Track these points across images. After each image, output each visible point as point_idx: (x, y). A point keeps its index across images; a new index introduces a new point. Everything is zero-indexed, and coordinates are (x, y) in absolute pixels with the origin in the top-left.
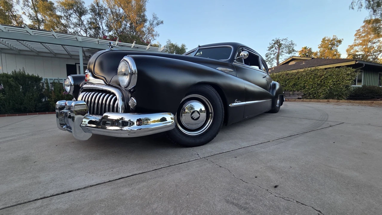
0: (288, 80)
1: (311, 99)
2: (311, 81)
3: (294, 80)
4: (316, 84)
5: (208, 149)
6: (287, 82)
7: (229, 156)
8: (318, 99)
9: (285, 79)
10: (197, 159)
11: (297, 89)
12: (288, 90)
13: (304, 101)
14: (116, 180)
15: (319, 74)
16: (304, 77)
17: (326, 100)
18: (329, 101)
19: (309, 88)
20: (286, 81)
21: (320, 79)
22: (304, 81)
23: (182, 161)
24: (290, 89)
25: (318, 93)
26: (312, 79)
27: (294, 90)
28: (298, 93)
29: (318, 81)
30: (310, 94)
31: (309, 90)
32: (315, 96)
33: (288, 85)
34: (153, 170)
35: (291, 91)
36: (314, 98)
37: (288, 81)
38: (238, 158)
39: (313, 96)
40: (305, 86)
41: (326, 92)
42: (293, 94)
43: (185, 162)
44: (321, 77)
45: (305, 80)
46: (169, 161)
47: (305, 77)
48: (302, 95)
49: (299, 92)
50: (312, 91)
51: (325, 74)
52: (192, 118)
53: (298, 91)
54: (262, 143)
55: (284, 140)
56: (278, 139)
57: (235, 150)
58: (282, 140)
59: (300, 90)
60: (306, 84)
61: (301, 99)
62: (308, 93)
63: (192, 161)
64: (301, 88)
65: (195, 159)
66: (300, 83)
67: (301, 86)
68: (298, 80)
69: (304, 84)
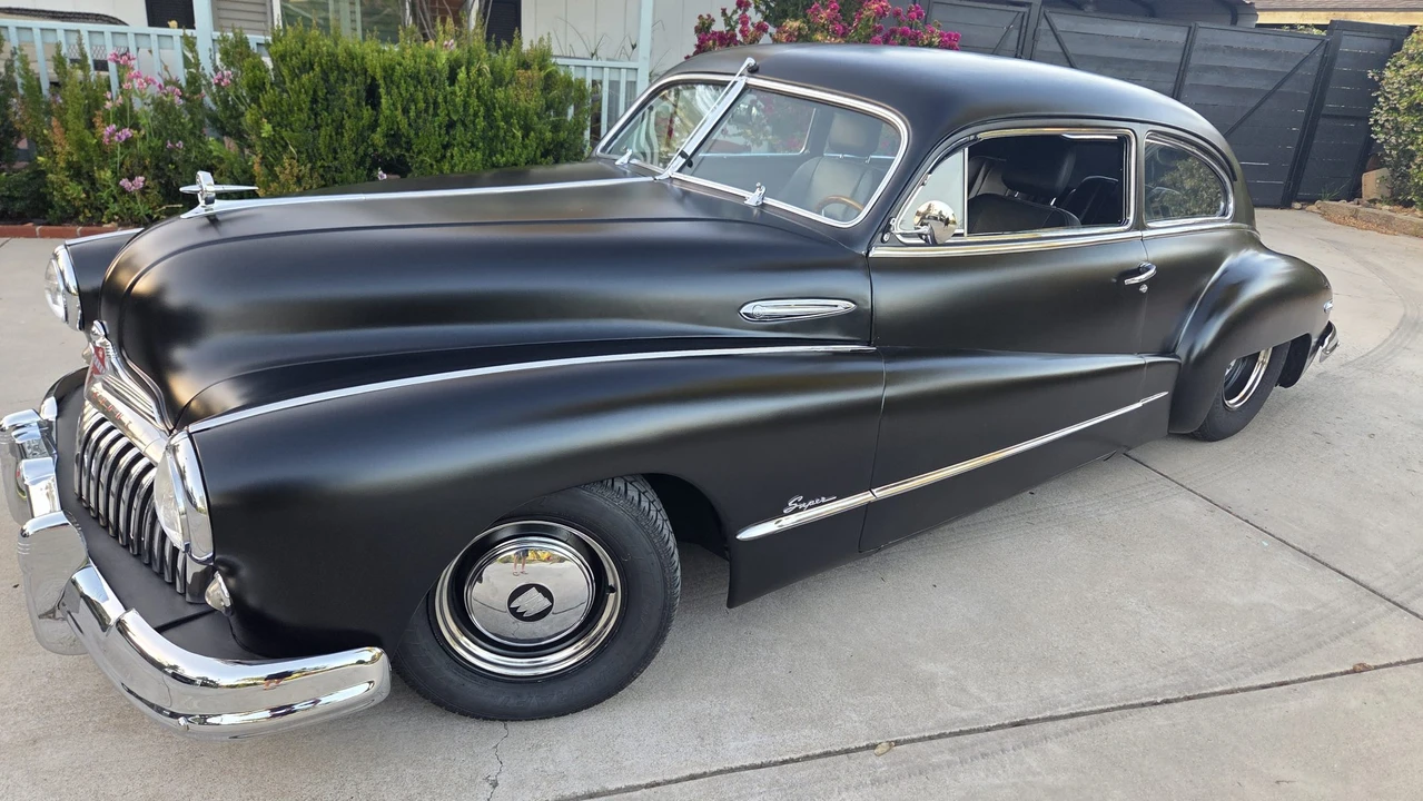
52: (511, 611)
54: (827, 754)
55: (952, 751)
56: (931, 738)
57: (669, 782)
58: (940, 752)
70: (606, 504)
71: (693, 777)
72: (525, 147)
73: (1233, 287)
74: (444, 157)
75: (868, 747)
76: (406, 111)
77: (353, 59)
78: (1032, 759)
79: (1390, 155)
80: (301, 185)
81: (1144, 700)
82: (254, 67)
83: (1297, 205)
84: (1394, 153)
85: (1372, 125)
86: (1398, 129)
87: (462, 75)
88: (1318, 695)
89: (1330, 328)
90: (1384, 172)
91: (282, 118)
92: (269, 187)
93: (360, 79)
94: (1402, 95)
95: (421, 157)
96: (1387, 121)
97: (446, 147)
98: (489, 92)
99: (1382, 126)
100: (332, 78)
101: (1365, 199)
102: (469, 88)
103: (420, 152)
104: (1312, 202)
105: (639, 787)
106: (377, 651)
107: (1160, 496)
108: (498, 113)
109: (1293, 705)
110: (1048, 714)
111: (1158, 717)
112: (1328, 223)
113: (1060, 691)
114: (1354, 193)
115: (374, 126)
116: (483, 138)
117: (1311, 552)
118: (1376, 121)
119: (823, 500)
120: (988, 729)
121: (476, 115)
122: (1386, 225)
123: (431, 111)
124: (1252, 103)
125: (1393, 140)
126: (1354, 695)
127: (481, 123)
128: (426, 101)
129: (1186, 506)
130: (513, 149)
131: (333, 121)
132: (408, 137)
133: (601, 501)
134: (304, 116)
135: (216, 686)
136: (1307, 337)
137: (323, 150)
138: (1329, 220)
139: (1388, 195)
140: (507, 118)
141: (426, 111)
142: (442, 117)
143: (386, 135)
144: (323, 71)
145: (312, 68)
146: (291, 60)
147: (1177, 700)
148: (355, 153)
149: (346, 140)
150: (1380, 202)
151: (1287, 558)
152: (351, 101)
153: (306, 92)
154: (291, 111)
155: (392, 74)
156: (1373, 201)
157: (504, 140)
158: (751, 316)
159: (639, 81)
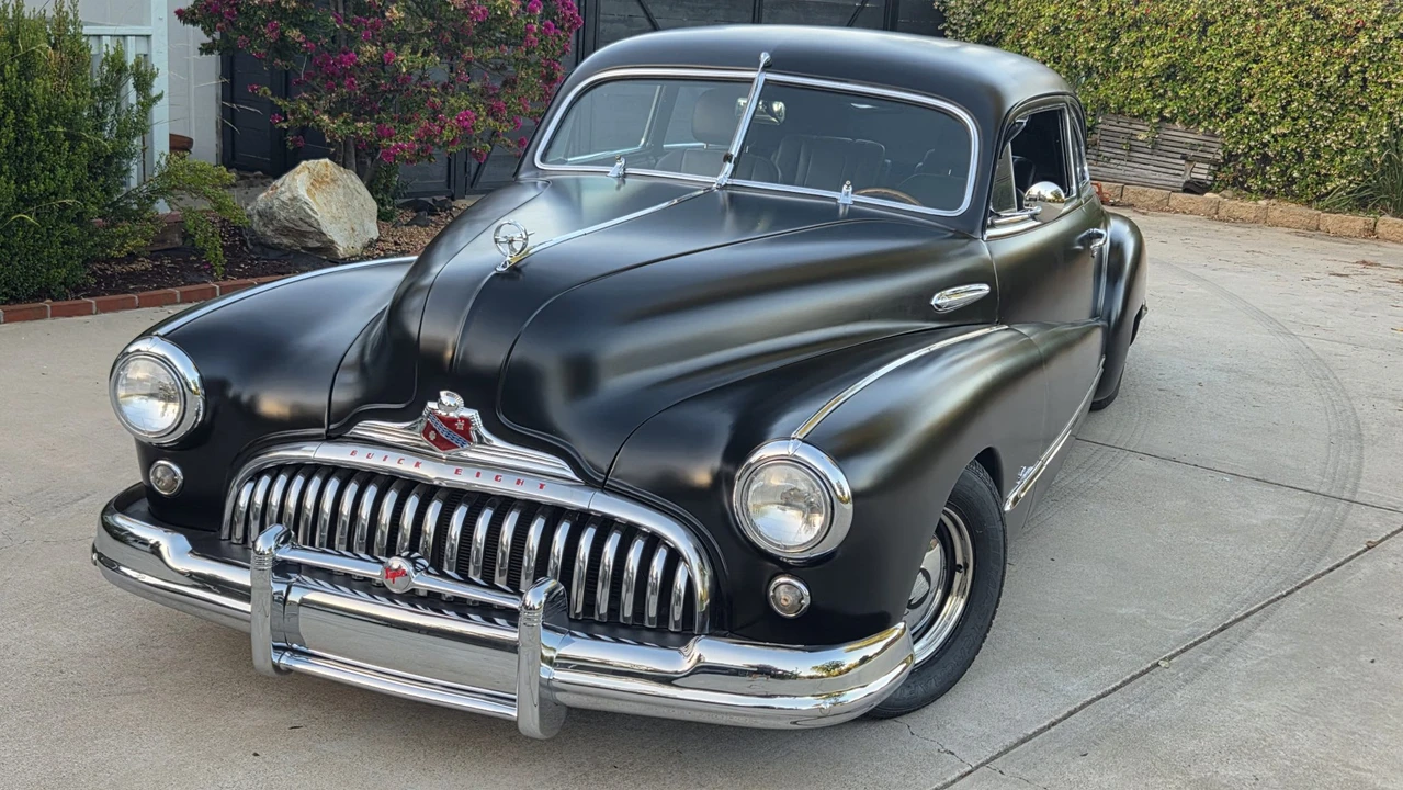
0: (1136, 24)
1: (1269, 194)
2: (1280, 63)
3: (1171, 34)
4: (1310, 85)
6: (1124, 39)
7: (1060, 749)
8: (1309, 203)
9: (1111, 14)
10: (962, 772)
11: (1184, 112)
12: (1120, 111)
13: (1223, 213)
15: (1338, 14)
16: (1243, 25)
17: (1358, 221)
18: (1371, 232)
19: (1262, 114)
20: (1115, 37)
21: (1340, 55)
22: (1240, 54)
24: (1139, 102)
25: (1316, 155)
26: (1290, 48)
27: (1167, 114)
28: (1190, 138)
29: (1325, 64)
30: (1266, 159)
31: (1266, 128)
32: (1294, 181)
33: (1129, 66)
35: (1144, 115)
36: (1288, 190)
37: (1134, 35)
38: (1093, 757)
39: (1283, 173)
40: (1239, 91)
41: (1367, 158)
42: (1155, 145)
44: (1348, 39)
45: (1244, 44)
47: (1250, 26)
48: (1214, 163)
49: (1196, 135)
50: (1284, 135)
51: (1378, 22)
53: (1192, 121)
54: (1134, 676)
55: (1206, 654)
56: (1182, 650)
57: (1061, 720)
58: (1201, 656)
59: (1205, 124)
60: (1246, 81)
61: (1208, 195)
62: (1251, 149)
63: (954, 782)
64: (1212, 106)
65: (957, 774)
66: (1210, 68)
67: (1212, 91)
68: (1200, 40)
69: (1234, 75)
71: (1070, 714)
75: (1154, 666)
78: (1258, 644)
81: (1276, 596)
105: (1048, 727)
106: (901, 625)
107: (1118, 460)
110: (1232, 618)
111: (1294, 603)
113: (1223, 604)
117: (1260, 478)
120: (1210, 637)
129: (1141, 465)
130: (52, 171)
140: (45, 124)
147: (1294, 591)
151: (1250, 485)
158: (939, 306)
159: (154, 53)
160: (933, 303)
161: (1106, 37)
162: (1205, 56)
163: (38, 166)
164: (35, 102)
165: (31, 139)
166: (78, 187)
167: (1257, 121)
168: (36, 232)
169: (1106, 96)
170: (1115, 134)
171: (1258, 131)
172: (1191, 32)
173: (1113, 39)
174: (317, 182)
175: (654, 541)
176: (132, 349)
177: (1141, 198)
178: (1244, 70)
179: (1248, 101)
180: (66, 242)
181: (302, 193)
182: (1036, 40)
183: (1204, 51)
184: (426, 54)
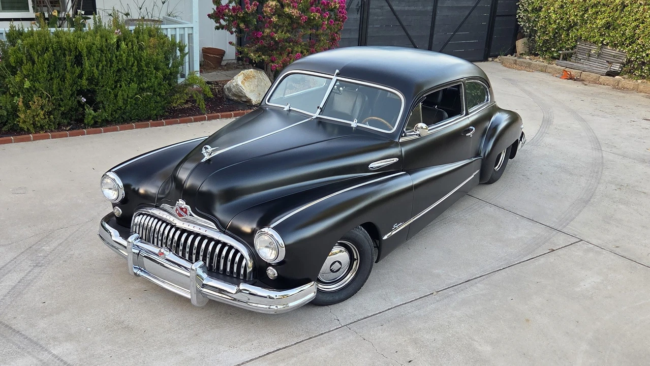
1: (643, 78)
3: (609, 10)
5: (349, 309)
6: (590, 11)
7: (375, 322)
9: (585, 1)
10: (338, 327)
11: (612, 42)
12: (586, 40)
13: (620, 85)
14: (264, 355)
16: (639, 7)
19: (643, 45)
20: (586, 10)
22: (636, 20)
23: (322, 331)
24: (594, 37)
27: (605, 42)
28: (614, 53)
30: (644, 64)
31: (644, 51)
33: (591, 23)
34: (295, 344)
35: (595, 43)
37: (594, 10)
38: (384, 326)
40: (634, 35)
42: (599, 55)
43: (325, 333)
45: (638, 16)
46: (307, 330)
47: (641, 8)
48: (622, 63)
49: (616, 52)
52: (331, 270)
53: (614, 46)
54: (421, 298)
55: (453, 291)
56: (446, 289)
57: (383, 312)
58: (450, 292)
59: (619, 48)
60: (637, 31)
61: (617, 77)
62: (637, 58)
63: (333, 330)
64: (623, 40)
65: (336, 328)
66: (623, 25)
67: (623, 34)
68: (620, 13)
69: (633, 28)
70: (358, 233)
71: (389, 309)
72: (156, 78)
73: (495, 128)
74: (116, 87)
75: (431, 294)
76: (97, 66)
77: (69, 44)
78: (475, 289)
79: (527, 32)
80: (43, 110)
81: (498, 269)
82: (15, 52)
83: (490, 59)
84: (528, 31)
85: (518, 18)
86: (529, 20)
87: (123, 45)
88: (542, 260)
89: (523, 133)
90: (525, 40)
91: (33, 77)
92: (27, 113)
93: (73, 53)
94: (529, 4)
95: (104, 89)
96: (524, 16)
97: (116, 82)
98: (139, 53)
99: (522, 18)
100: (58, 54)
101: (518, 53)
102: (128, 52)
103: (103, 86)
104: (496, 57)
105: (377, 314)
106: (313, 282)
107: (481, 207)
108: (143, 63)
109: (537, 263)
110: (474, 277)
111: (503, 273)
112: (505, 68)
113: (475, 271)
114: (513, 51)
115: (80, 76)
116: (135, 76)
117: (531, 219)
118: (519, 16)
119: (401, 224)
120: (460, 284)
121: (132, 66)
122: (529, 67)
123: (109, 65)
124: (467, 13)
125: (527, 25)
126: (552, 258)
127: (135, 69)
128: (106, 61)
129: (490, 210)
130: (150, 80)
131: (59, 75)
132: (98, 79)
133: (356, 232)
134: (45, 75)
135: (274, 298)
136: (518, 140)
137: (55, 91)
138: (505, 66)
139: (528, 51)
140: (147, 65)
141: (107, 66)
142: (115, 68)
143: (87, 79)
144: (54, 51)
145: (47, 49)
146: (36, 47)
147: (506, 268)
148: (71, 90)
149: (67, 85)
150: (525, 54)
151: (525, 222)
152: (68, 64)
153: (47, 63)
154: (38, 73)
155: (90, 50)
156: (522, 54)
157: (146, 76)
158: (372, 168)
159: (194, 33)
160: (369, 167)
161: (582, 11)
162: (622, 20)
163: (145, 79)
164: (144, 58)
165: (143, 70)
166: (160, 84)
167: (641, 48)
168: (146, 99)
169: (581, 35)
170: (584, 50)
171: (641, 52)
172: (617, 10)
173: (586, 11)
174: (247, 78)
175: (237, 251)
176: (107, 174)
177: (588, 78)
178: (638, 26)
179: (638, 39)
180: (156, 102)
181: (240, 83)
182: (554, 11)
183: (622, 17)
184: (285, 33)
